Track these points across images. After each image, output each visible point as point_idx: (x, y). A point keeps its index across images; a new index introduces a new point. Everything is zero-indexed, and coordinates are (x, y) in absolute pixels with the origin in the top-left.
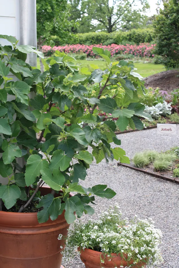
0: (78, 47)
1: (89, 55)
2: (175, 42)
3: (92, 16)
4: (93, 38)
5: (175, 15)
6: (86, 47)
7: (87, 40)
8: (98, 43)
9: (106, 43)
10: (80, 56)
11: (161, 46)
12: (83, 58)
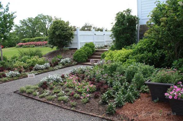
0: (32, 43)
1: (36, 46)
2: (54, 40)
3: (40, 31)
4: (37, 39)
5: (53, 30)
6: (35, 43)
7: (35, 40)
8: (39, 41)
9: (42, 41)
10: (32, 46)
11: (50, 42)
12: (34, 47)
